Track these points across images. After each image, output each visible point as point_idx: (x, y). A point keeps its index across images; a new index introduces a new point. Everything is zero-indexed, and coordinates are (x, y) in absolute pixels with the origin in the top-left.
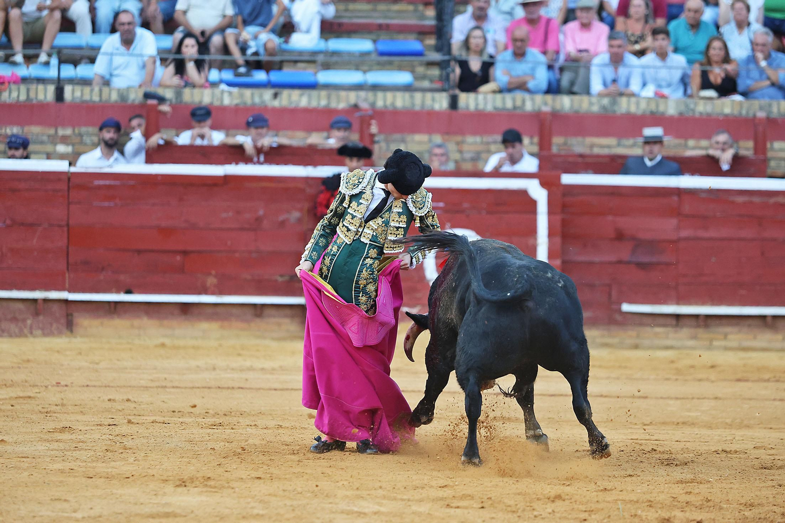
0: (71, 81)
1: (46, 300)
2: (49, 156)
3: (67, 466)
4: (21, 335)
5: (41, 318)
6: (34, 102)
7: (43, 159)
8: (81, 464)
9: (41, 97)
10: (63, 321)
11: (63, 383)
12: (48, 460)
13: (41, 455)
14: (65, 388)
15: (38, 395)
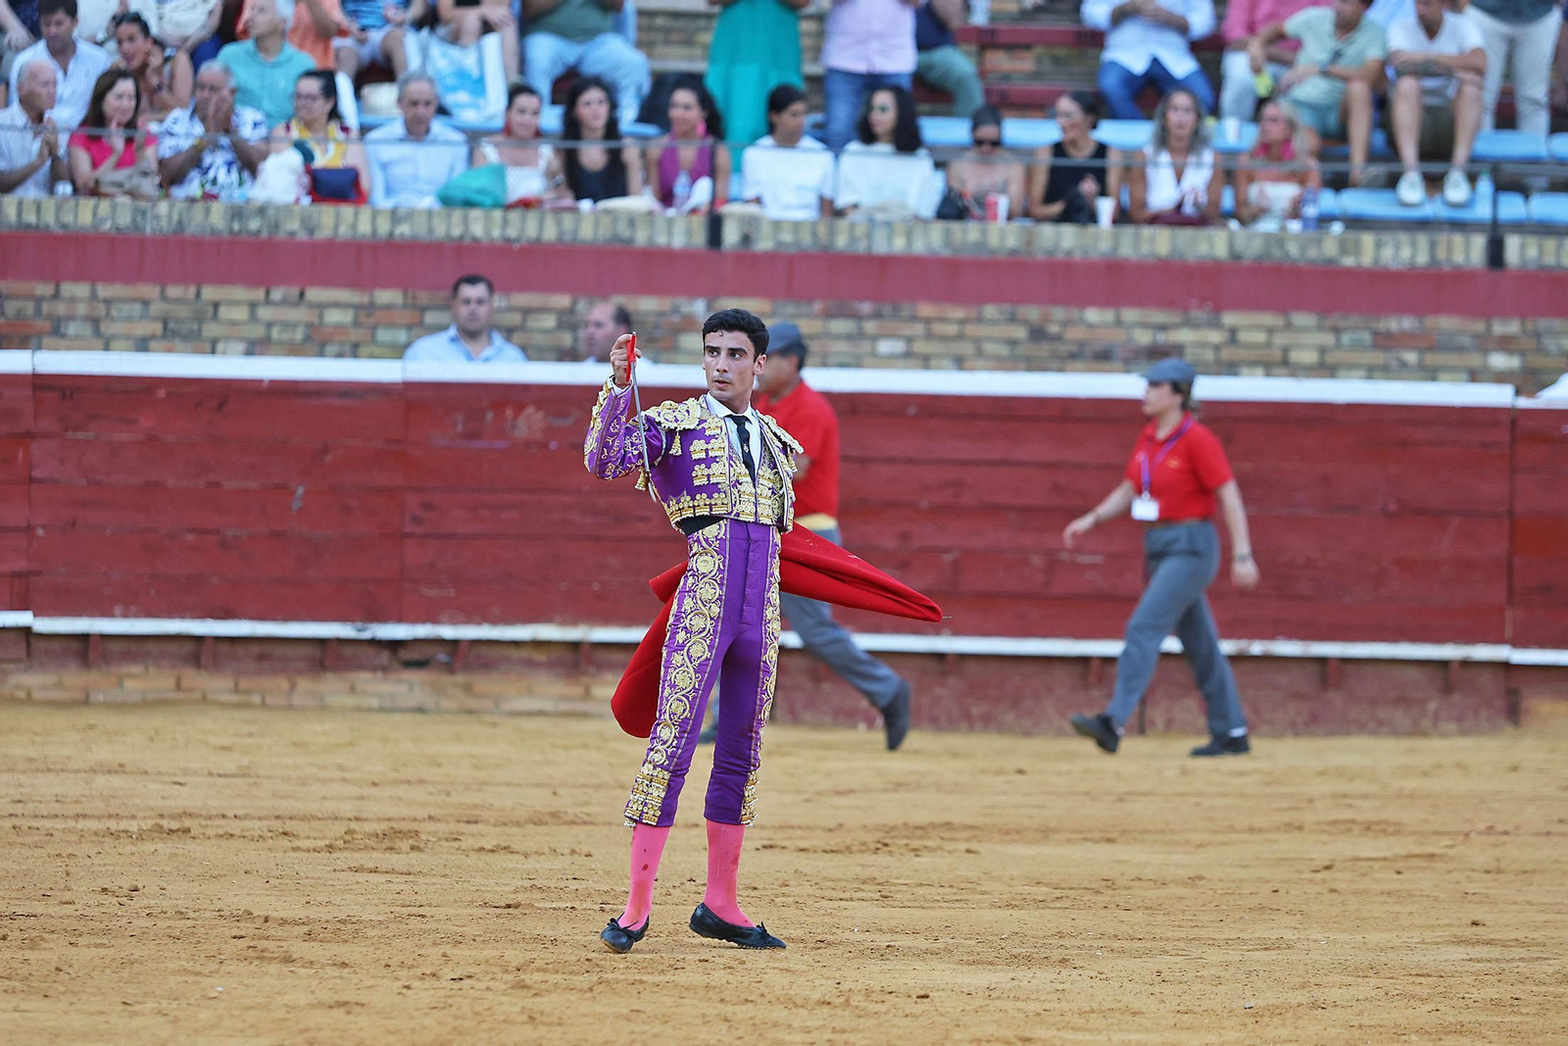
0: (1520, 227)
1: (1466, 664)
2: (1475, 376)
3: (1505, 992)
4: (1417, 731)
5: (1456, 697)
6: (1446, 268)
7: (1461, 381)
8: (1534, 988)
9: (1459, 258)
10: (1500, 703)
11: (1500, 828)
12: (1470, 980)
13: (1457, 972)
14: (1505, 838)
15: (1451, 852)
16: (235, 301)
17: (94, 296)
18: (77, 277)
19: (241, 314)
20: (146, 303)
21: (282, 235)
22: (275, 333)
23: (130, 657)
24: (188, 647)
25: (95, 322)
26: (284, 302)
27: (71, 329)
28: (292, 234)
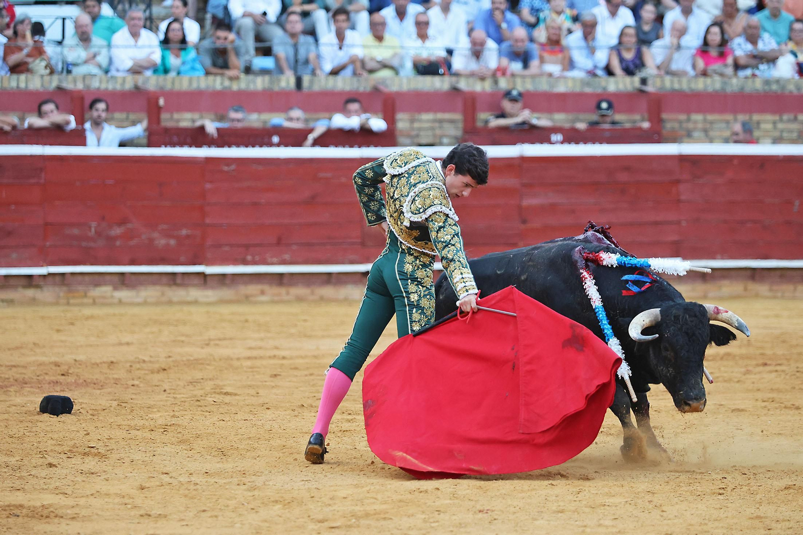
16: (766, 121)
17: (705, 120)
18: (699, 111)
19: (769, 126)
20: (728, 122)
21: (787, 92)
22: (785, 135)
23: (724, 277)
24: (749, 273)
25: (706, 131)
26: (789, 121)
27: (696, 134)
28: (791, 92)
